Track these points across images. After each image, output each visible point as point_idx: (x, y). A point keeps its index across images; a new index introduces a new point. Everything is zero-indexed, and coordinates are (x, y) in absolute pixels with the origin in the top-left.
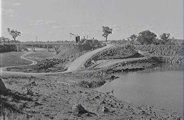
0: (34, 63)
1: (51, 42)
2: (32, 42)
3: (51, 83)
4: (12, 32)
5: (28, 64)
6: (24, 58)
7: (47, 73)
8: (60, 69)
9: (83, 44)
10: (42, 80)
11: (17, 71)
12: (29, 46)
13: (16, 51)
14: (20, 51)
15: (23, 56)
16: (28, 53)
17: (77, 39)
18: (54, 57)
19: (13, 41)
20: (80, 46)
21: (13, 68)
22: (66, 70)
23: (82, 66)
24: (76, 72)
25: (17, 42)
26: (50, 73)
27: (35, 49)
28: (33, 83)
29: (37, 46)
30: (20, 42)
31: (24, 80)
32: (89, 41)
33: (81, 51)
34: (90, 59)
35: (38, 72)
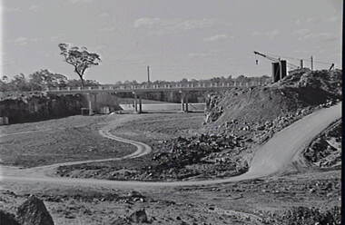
0: (142, 151)
1: (195, 82)
2: (135, 83)
3: (197, 215)
4: (72, 54)
5: (122, 154)
6: (110, 136)
7: (183, 183)
8: (225, 168)
9: (296, 85)
10: (168, 203)
11: (88, 177)
12: (126, 96)
13: (86, 113)
14: (97, 112)
15: (109, 128)
16: (122, 119)
17: (279, 68)
18: (203, 131)
19: (75, 84)
20: (287, 92)
21: (77, 167)
22: (243, 171)
23: (296, 158)
24: (275, 178)
25: (89, 84)
26: (191, 182)
27: (144, 107)
28: (139, 213)
29: (150, 96)
30: (97, 86)
31: (112, 205)
32: (316, 74)
33: (292, 108)
34: (322, 136)
35: (155, 179)
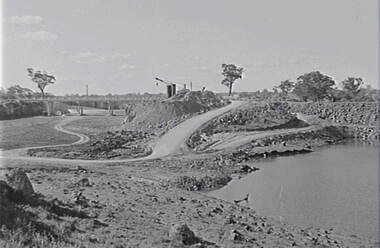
0: (83, 140)
1: (117, 96)
2: (77, 96)
3: (120, 182)
4: (36, 75)
5: (71, 142)
6: (62, 130)
7: (111, 161)
8: (137, 151)
9: (182, 100)
10: (102, 174)
11: (48, 156)
12: (72, 104)
13: (46, 114)
14: (53, 114)
15: (61, 125)
16: (70, 119)
17: (171, 89)
18: (123, 127)
19: (38, 95)
20: (176, 104)
21: (41, 150)
22: (149, 154)
23: (182, 146)
24: (169, 158)
25: (47, 96)
26: (116, 160)
27: (85, 112)
28: (84, 180)
29: (88, 104)
30: (52, 97)
31: (65, 175)
32: (194, 93)
33: (179, 114)
34: (198, 132)
35: (92, 158)
